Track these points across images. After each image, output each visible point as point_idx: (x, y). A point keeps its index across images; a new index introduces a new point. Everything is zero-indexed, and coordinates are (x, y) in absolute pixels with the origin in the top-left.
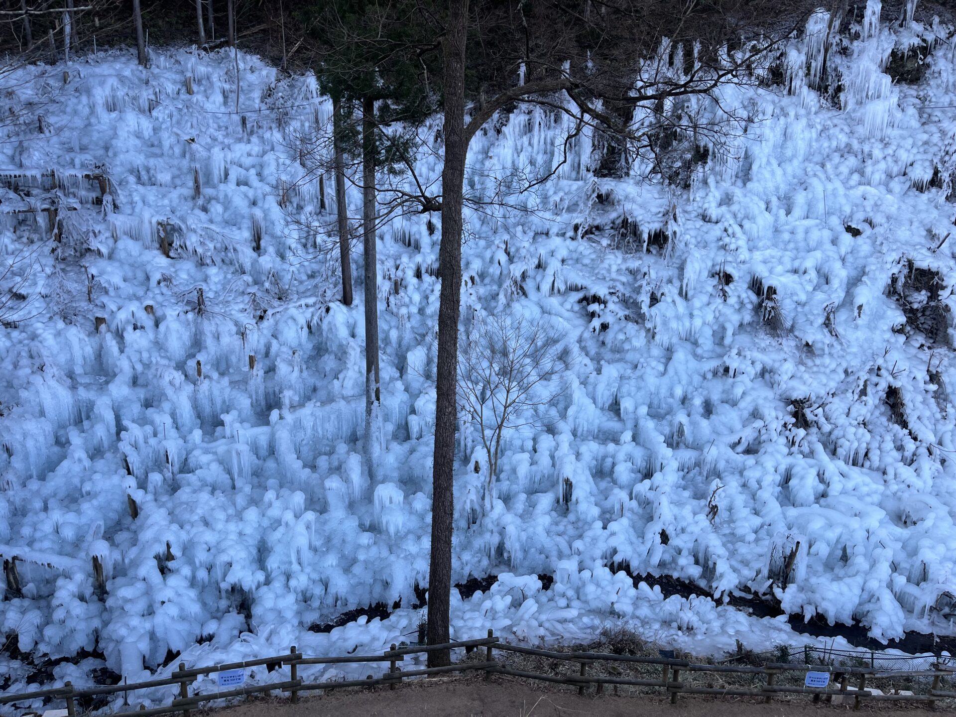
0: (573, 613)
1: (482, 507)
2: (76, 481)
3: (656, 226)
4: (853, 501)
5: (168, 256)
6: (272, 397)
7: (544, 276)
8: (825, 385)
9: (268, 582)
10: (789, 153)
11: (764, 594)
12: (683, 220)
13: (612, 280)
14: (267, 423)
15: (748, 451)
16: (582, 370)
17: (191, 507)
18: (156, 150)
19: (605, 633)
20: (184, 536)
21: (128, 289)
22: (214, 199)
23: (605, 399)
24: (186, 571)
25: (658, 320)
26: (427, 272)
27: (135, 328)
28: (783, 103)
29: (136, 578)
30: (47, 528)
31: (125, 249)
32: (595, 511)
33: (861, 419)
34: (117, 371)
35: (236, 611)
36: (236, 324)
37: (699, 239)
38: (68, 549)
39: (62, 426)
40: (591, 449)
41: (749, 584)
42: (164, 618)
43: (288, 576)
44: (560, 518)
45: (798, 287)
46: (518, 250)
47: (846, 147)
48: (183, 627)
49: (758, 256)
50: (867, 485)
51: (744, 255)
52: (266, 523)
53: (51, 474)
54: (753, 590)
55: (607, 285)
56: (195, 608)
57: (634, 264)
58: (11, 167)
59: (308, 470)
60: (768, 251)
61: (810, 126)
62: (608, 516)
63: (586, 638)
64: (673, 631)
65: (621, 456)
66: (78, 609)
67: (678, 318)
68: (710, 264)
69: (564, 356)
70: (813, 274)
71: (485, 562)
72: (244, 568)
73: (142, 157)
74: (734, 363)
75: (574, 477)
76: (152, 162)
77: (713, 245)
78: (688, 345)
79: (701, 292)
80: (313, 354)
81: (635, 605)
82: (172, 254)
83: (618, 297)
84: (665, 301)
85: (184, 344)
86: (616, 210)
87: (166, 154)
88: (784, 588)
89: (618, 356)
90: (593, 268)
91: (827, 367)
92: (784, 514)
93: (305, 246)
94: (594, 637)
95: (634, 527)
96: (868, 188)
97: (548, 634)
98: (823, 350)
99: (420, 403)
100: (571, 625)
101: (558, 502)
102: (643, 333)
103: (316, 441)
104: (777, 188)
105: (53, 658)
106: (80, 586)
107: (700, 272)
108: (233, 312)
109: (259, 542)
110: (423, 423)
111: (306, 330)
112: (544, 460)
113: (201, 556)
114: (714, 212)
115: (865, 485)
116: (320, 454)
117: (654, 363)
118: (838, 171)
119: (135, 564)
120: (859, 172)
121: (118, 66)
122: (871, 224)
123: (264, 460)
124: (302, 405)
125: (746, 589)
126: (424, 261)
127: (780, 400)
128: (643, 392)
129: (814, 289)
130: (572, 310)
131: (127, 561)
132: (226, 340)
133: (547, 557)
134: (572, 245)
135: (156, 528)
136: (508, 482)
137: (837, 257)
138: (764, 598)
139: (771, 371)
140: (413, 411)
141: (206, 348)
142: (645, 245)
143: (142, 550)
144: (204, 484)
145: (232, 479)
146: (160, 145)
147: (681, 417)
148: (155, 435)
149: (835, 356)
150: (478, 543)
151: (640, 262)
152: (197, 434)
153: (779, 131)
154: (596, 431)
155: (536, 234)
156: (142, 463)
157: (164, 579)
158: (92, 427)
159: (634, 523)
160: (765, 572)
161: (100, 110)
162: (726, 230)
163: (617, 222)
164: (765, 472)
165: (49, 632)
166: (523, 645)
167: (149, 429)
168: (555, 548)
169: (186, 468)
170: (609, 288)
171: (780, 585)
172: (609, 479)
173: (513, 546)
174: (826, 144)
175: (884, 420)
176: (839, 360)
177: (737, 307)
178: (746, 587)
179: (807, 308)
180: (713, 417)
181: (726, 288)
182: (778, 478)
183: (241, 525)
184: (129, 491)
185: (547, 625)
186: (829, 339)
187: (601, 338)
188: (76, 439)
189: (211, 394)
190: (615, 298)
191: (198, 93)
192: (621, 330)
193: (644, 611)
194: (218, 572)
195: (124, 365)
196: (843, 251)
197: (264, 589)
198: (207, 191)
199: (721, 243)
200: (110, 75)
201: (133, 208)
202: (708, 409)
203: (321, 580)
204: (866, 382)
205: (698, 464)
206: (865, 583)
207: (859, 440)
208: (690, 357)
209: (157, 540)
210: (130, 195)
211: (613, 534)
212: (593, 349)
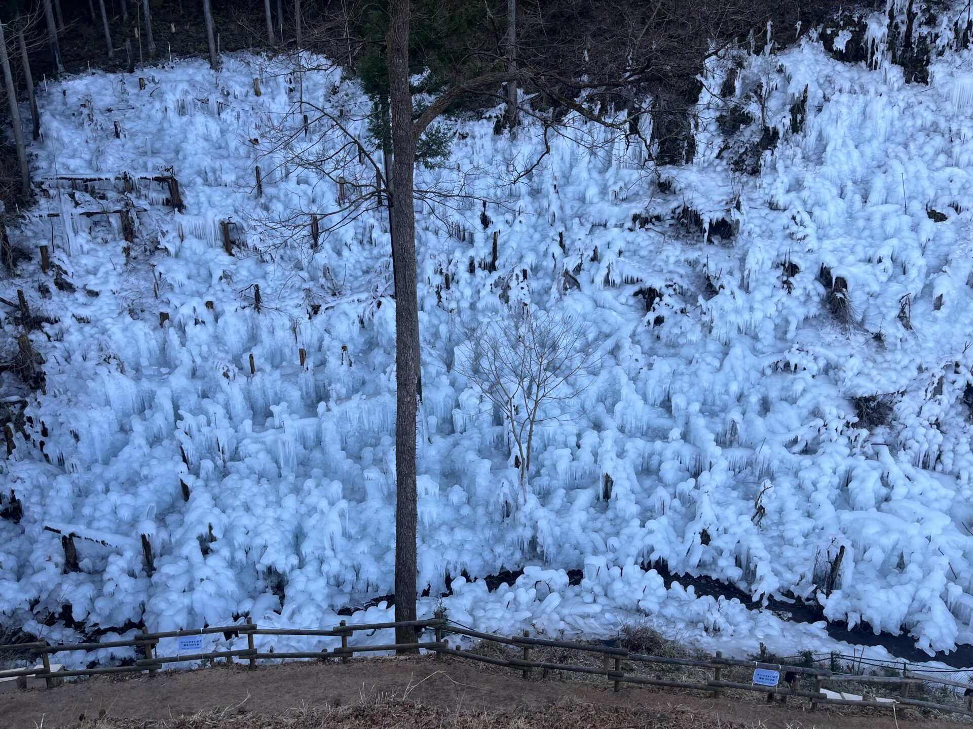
0: (596, 608)
1: (516, 501)
2: (136, 466)
3: (719, 215)
4: (916, 507)
5: (231, 254)
6: (322, 389)
7: (598, 269)
8: (894, 382)
9: (301, 565)
10: (868, 133)
11: (808, 599)
12: (747, 208)
13: (670, 272)
14: (315, 415)
15: (806, 451)
16: (633, 365)
17: (235, 493)
18: (224, 152)
19: (626, 630)
20: (225, 519)
21: (191, 286)
22: (275, 197)
23: (656, 395)
24: (225, 552)
25: (715, 314)
26: (480, 266)
27: (197, 322)
28: (862, 80)
29: (180, 557)
30: (106, 508)
31: (191, 248)
32: (634, 509)
33: (933, 419)
34: (177, 362)
35: (271, 592)
36: (291, 319)
37: (764, 228)
38: (125, 528)
39: (127, 415)
40: (636, 446)
41: (792, 588)
42: (203, 596)
43: (321, 561)
44: (598, 514)
45: (870, 279)
46: (573, 242)
47: (932, 125)
48: (220, 604)
49: (827, 244)
50: (936, 490)
51: (812, 243)
52: (303, 510)
53: (113, 459)
54: (796, 595)
55: (664, 277)
56: (231, 587)
57: (692, 255)
58: (88, 171)
59: (350, 461)
60: (840, 240)
61: (892, 104)
62: (649, 514)
63: (605, 634)
64: (697, 632)
65: (668, 453)
66: (126, 583)
67: (737, 311)
68: (775, 253)
69: (615, 351)
70: (887, 263)
71: (518, 556)
72: (278, 551)
73: (209, 160)
74: (794, 358)
75: (613, 473)
76: (217, 164)
77: (779, 235)
78: (748, 341)
79: (764, 284)
80: (365, 348)
81: (663, 604)
82: (233, 252)
83: (675, 290)
84: (723, 294)
85: (242, 338)
86: (677, 200)
87: (231, 155)
88: (828, 595)
89: (672, 351)
90: (650, 260)
91: (899, 363)
92: (838, 517)
93: (361, 243)
94: (614, 633)
95: (674, 527)
96: (956, 169)
97: (568, 628)
98: (896, 345)
99: (463, 397)
100: (592, 620)
101: (598, 499)
102: (699, 328)
103: (362, 432)
104: (853, 172)
105: (102, 628)
106: (130, 562)
107: (763, 263)
108: (288, 308)
109: (297, 528)
110: (466, 417)
111: (357, 325)
112: (585, 455)
113: (240, 538)
114: (782, 199)
115: (932, 489)
116: (366, 445)
117: (709, 359)
118: (922, 153)
119: (180, 543)
120: (946, 153)
121: (191, 71)
122: (957, 209)
123: (312, 450)
124: (348, 397)
125: (789, 594)
126: (477, 255)
127: (844, 398)
128: (696, 389)
129: (889, 280)
130: (626, 304)
131: (173, 540)
132: (279, 334)
133: (582, 553)
134: (630, 236)
135: (199, 511)
136: (547, 478)
137: (916, 244)
138: (806, 603)
139: (836, 367)
140: (458, 406)
141: (262, 342)
142: (706, 235)
143: (186, 532)
144: (252, 471)
145: (279, 468)
146: (227, 147)
147: (735, 415)
148: (209, 425)
149: (909, 352)
150: (511, 536)
151: (700, 253)
152: (247, 425)
153: (856, 110)
154: (645, 428)
155: (593, 226)
156: (197, 449)
157: (205, 559)
158: (153, 416)
159: (674, 522)
160: (809, 577)
161: (172, 114)
162: (794, 218)
163: (678, 211)
164: (822, 473)
165: (100, 604)
166: (541, 638)
167: (202, 419)
168: (591, 544)
169: (236, 456)
170: (666, 280)
171: (825, 591)
172: (654, 477)
173: (546, 541)
174: (910, 123)
175: (961, 421)
176: (913, 356)
177: (802, 299)
178: (789, 591)
179: (879, 301)
180: (769, 415)
181: (791, 279)
182: (836, 480)
183: (279, 511)
184: (181, 476)
185: (569, 619)
186: (902, 332)
187: (656, 333)
188: (138, 426)
189: (264, 386)
190: (671, 291)
191: (265, 94)
192: (676, 324)
193: (671, 610)
194: (254, 555)
195: (184, 357)
196: (923, 239)
197: (297, 572)
198: (269, 190)
199: (788, 231)
200: (181, 81)
201: (199, 209)
202: (765, 407)
203: (353, 567)
204: (941, 379)
205: (749, 464)
206: (916, 592)
207: (930, 442)
208: (748, 353)
209: (200, 522)
210: (197, 196)
211: (651, 532)
212: (647, 342)
